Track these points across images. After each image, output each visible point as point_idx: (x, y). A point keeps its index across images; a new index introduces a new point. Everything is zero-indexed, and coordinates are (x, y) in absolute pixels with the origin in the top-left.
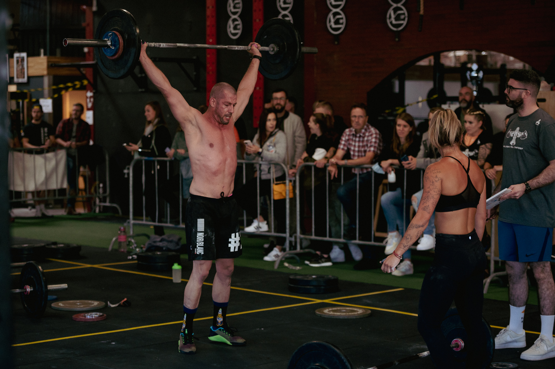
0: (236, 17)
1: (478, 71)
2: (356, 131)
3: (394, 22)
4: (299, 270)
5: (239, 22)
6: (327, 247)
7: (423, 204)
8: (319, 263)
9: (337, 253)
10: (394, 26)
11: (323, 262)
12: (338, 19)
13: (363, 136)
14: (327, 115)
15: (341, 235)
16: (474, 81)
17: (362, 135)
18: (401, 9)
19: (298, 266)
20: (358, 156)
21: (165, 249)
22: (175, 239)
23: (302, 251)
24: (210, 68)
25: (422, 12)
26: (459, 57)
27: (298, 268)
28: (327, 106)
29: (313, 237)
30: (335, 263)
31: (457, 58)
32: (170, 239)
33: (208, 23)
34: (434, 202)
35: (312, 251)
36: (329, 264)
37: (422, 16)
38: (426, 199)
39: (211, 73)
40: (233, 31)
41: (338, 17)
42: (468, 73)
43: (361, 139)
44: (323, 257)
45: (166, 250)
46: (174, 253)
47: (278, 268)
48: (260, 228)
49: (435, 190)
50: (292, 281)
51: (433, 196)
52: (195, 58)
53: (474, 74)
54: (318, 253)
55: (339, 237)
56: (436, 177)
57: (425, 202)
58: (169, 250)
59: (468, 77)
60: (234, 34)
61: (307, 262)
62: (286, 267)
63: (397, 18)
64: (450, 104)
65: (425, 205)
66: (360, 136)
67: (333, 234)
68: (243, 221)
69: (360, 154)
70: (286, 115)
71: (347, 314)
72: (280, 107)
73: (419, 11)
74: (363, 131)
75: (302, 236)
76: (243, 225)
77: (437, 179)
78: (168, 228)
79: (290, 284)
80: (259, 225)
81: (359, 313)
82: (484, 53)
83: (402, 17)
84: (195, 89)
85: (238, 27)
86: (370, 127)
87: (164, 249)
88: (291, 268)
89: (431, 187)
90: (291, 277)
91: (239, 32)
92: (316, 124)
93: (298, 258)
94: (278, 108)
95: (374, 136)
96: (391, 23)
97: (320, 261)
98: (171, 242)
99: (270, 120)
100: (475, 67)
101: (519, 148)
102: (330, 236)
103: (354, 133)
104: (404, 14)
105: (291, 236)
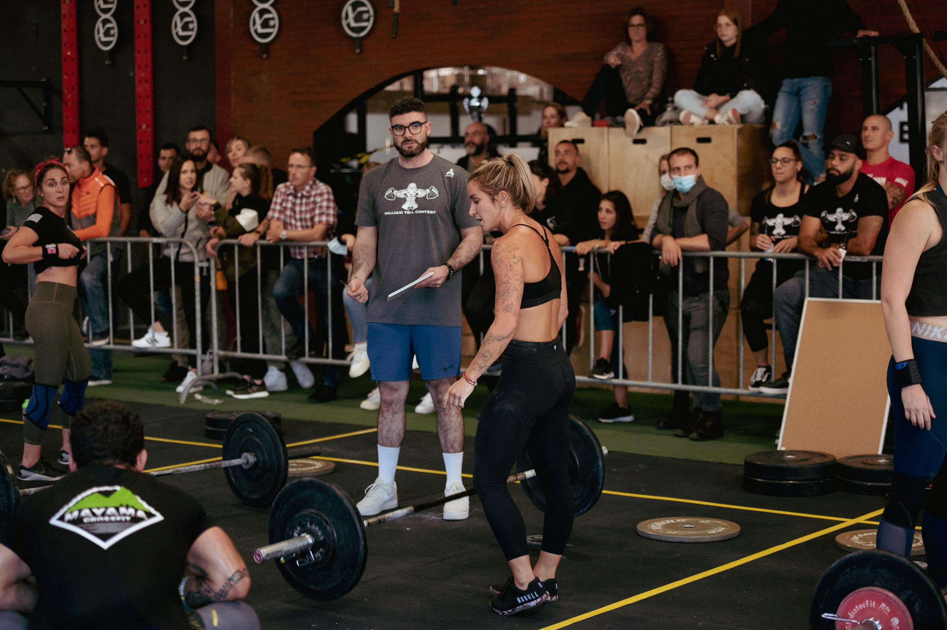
0: (108, 16)
1: (480, 98)
2: (295, 189)
3: (353, 24)
4: (218, 405)
5: (114, 24)
6: (260, 369)
7: (503, 303)
8: (248, 393)
9: (274, 378)
10: (353, 30)
11: (254, 392)
12: (267, 20)
13: (308, 195)
14: (262, 166)
15: (281, 349)
16: (475, 113)
17: (305, 193)
18: (363, 5)
19: (216, 398)
20: (302, 227)
21: (8, 378)
22: (23, 361)
23: (221, 376)
24: (69, 96)
25: (397, 9)
26: (444, 77)
27: (217, 401)
28: (260, 155)
29: (239, 354)
30: (272, 393)
31: (442, 80)
32: (15, 362)
33: (64, 26)
34: (518, 295)
35: (237, 375)
36: (264, 394)
37: (398, 15)
38: (506, 294)
39: (69, 103)
40: (104, 39)
41: (267, 16)
42: (466, 101)
43: (304, 201)
44: (255, 384)
45: (8, 380)
46: (23, 383)
47: (186, 402)
48: (156, 341)
49: (516, 277)
50: (211, 422)
51: (515, 287)
52: (44, 80)
53: (475, 103)
54: (246, 377)
55: (279, 352)
56: (514, 256)
57: (505, 298)
58: (13, 379)
59: (466, 107)
60: (106, 44)
61: (229, 392)
62: (198, 401)
63: (358, 19)
64: (439, 148)
65: (506, 303)
66: (303, 197)
67: (268, 349)
68: (129, 331)
69: (304, 224)
70: (208, 167)
71: (300, 469)
72: (201, 153)
73: (393, 7)
74: (308, 188)
75: (222, 353)
76: (129, 338)
77: (516, 260)
78: (9, 344)
79: (207, 427)
80: (153, 337)
81: (317, 467)
82: (481, 72)
83: (365, 16)
84: (46, 128)
85: (112, 32)
86: (317, 182)
87: (6, 377)
88: (205, 402)
89: (510, 274)
90: (210, 416)
91: (114, 40)
92: (245, 179)
93: (215, 386)
94: (198, 154)
95: (326, 197)
96: (348, 25)
97: (249, 390)
98: (16, 366)
99: (185, 172)
100: (475, 92)
101: (428, 212)
102: (265, 352)
103: (293, 191)
104: (368, 12)
105: (204, 352)
